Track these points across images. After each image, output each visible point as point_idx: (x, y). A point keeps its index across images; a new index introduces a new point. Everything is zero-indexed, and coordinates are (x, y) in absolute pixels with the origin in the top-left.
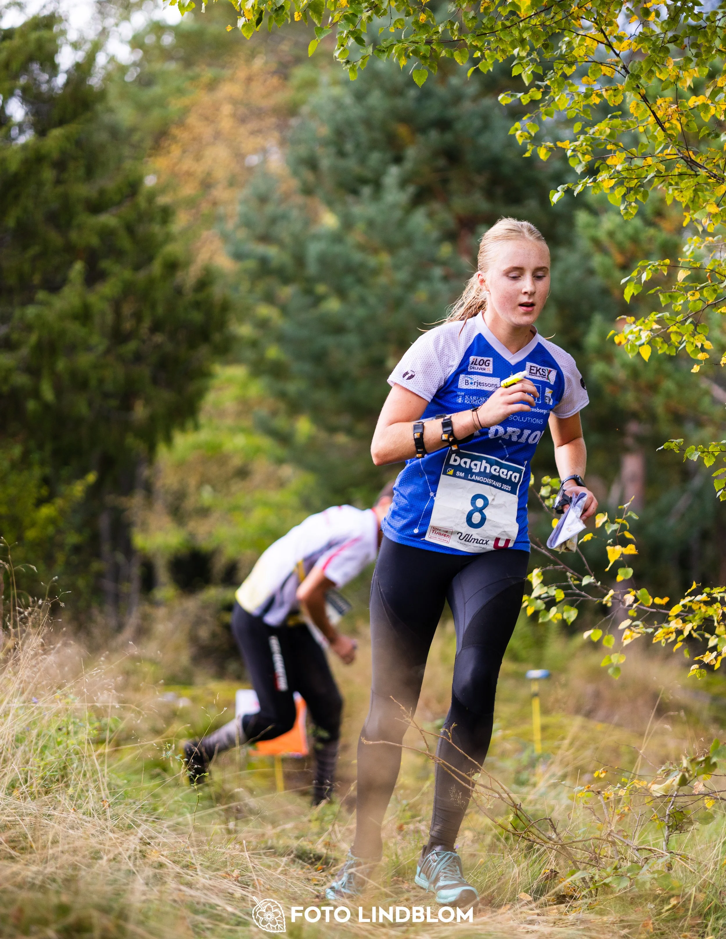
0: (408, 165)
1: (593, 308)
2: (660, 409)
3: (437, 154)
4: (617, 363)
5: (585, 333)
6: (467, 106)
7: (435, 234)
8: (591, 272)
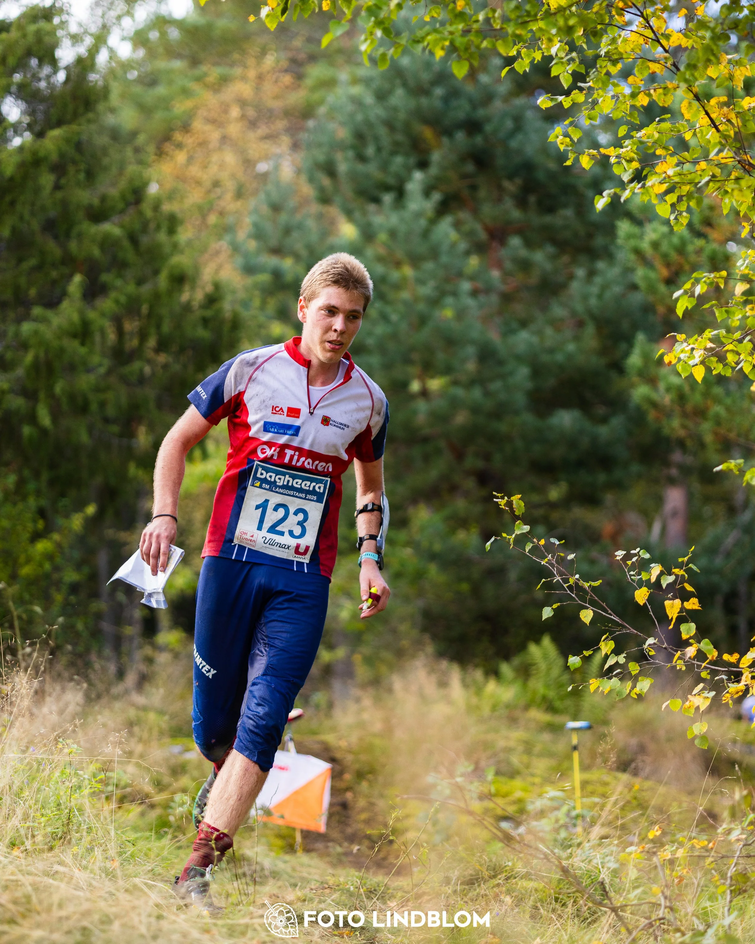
0: (434, 170)
1: (635, 327)
2: (709, 438)
3: (463, 159)
4: (662, 386)
5: (627, 354)
6: (498, 105)
7: (463, 246)
8: (634, 287)
